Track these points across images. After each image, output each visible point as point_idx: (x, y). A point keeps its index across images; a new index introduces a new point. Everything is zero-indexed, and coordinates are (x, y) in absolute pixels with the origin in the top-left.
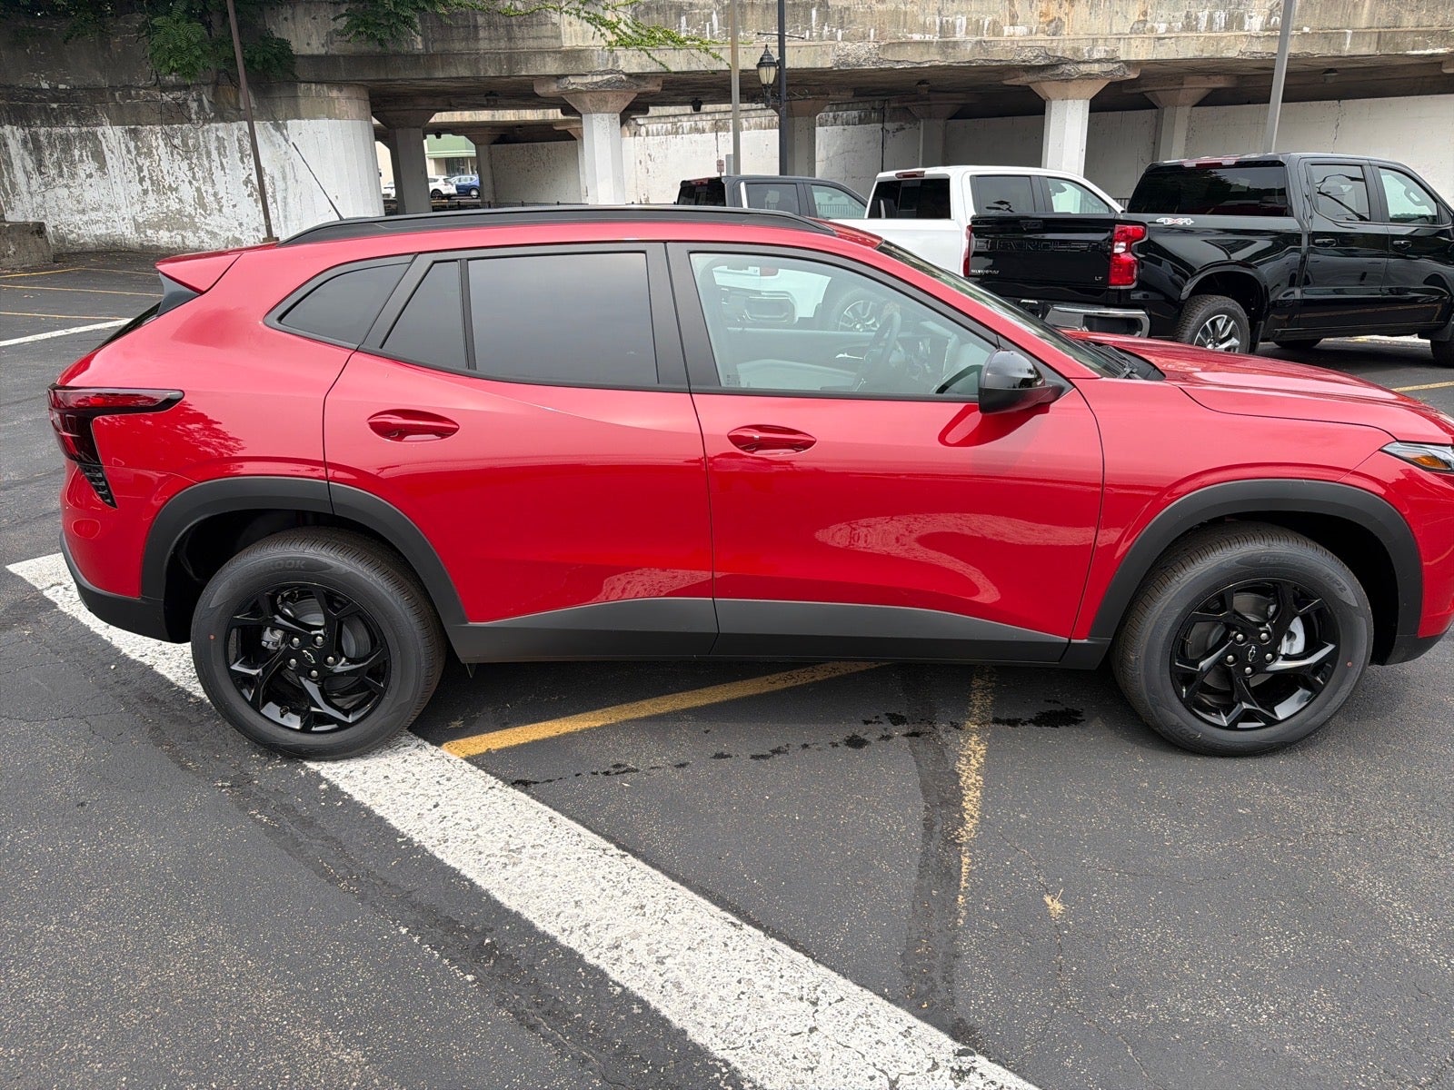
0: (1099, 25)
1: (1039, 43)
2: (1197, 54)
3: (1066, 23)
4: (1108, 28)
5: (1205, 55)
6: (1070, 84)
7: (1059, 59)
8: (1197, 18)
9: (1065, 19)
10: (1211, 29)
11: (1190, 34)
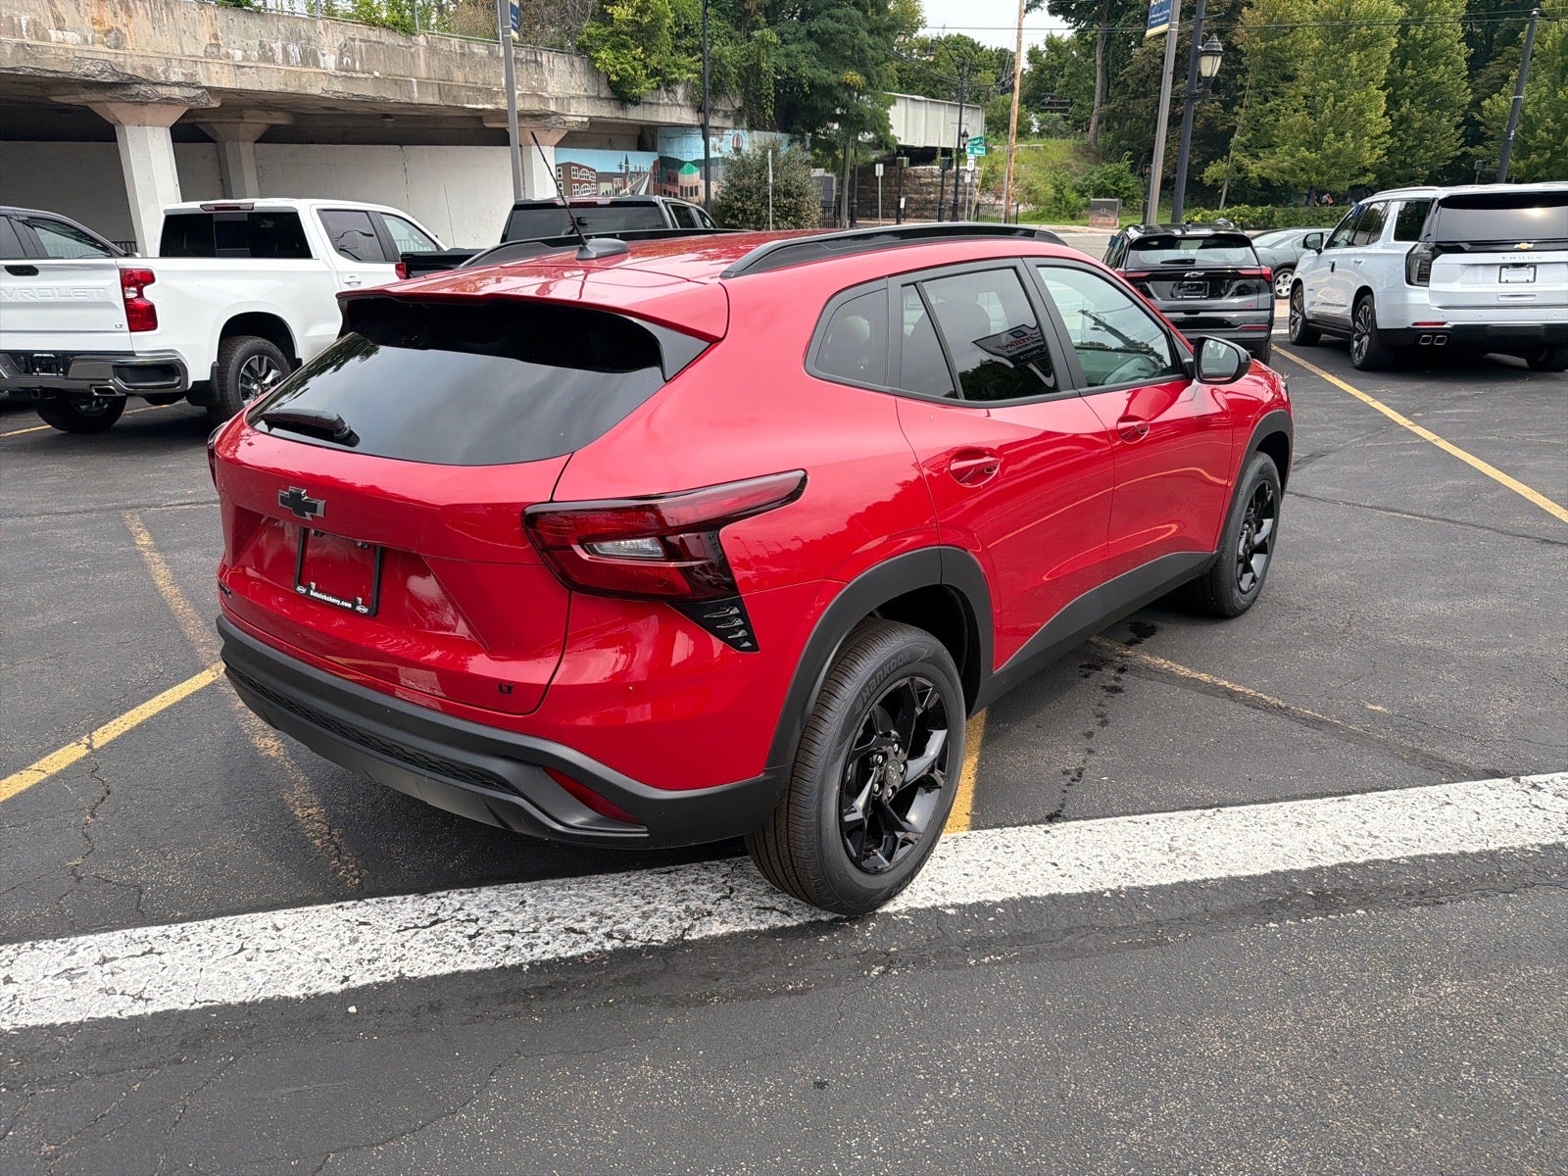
0: (167, 43)
1: (101, 56)
2: (282, 87)
3: (128, 35)
4: (179, 47)
5: (290, 90)
6: (146, 109)
7: (131, 77)
8: (271, 49)
9: (124, 30)
10: (288, 62)
11: (269, 66)
